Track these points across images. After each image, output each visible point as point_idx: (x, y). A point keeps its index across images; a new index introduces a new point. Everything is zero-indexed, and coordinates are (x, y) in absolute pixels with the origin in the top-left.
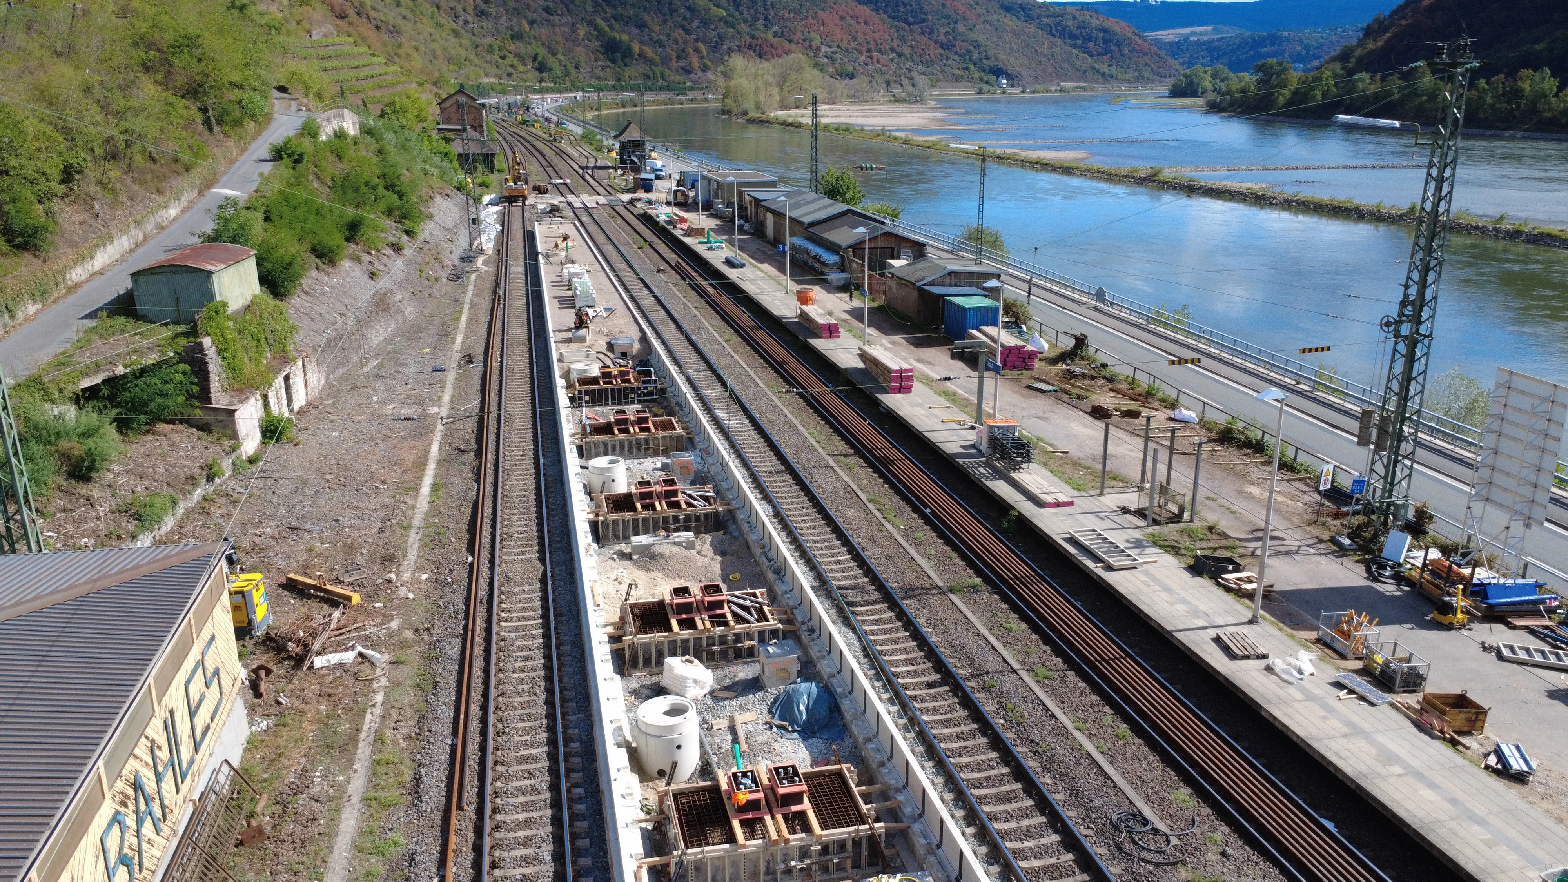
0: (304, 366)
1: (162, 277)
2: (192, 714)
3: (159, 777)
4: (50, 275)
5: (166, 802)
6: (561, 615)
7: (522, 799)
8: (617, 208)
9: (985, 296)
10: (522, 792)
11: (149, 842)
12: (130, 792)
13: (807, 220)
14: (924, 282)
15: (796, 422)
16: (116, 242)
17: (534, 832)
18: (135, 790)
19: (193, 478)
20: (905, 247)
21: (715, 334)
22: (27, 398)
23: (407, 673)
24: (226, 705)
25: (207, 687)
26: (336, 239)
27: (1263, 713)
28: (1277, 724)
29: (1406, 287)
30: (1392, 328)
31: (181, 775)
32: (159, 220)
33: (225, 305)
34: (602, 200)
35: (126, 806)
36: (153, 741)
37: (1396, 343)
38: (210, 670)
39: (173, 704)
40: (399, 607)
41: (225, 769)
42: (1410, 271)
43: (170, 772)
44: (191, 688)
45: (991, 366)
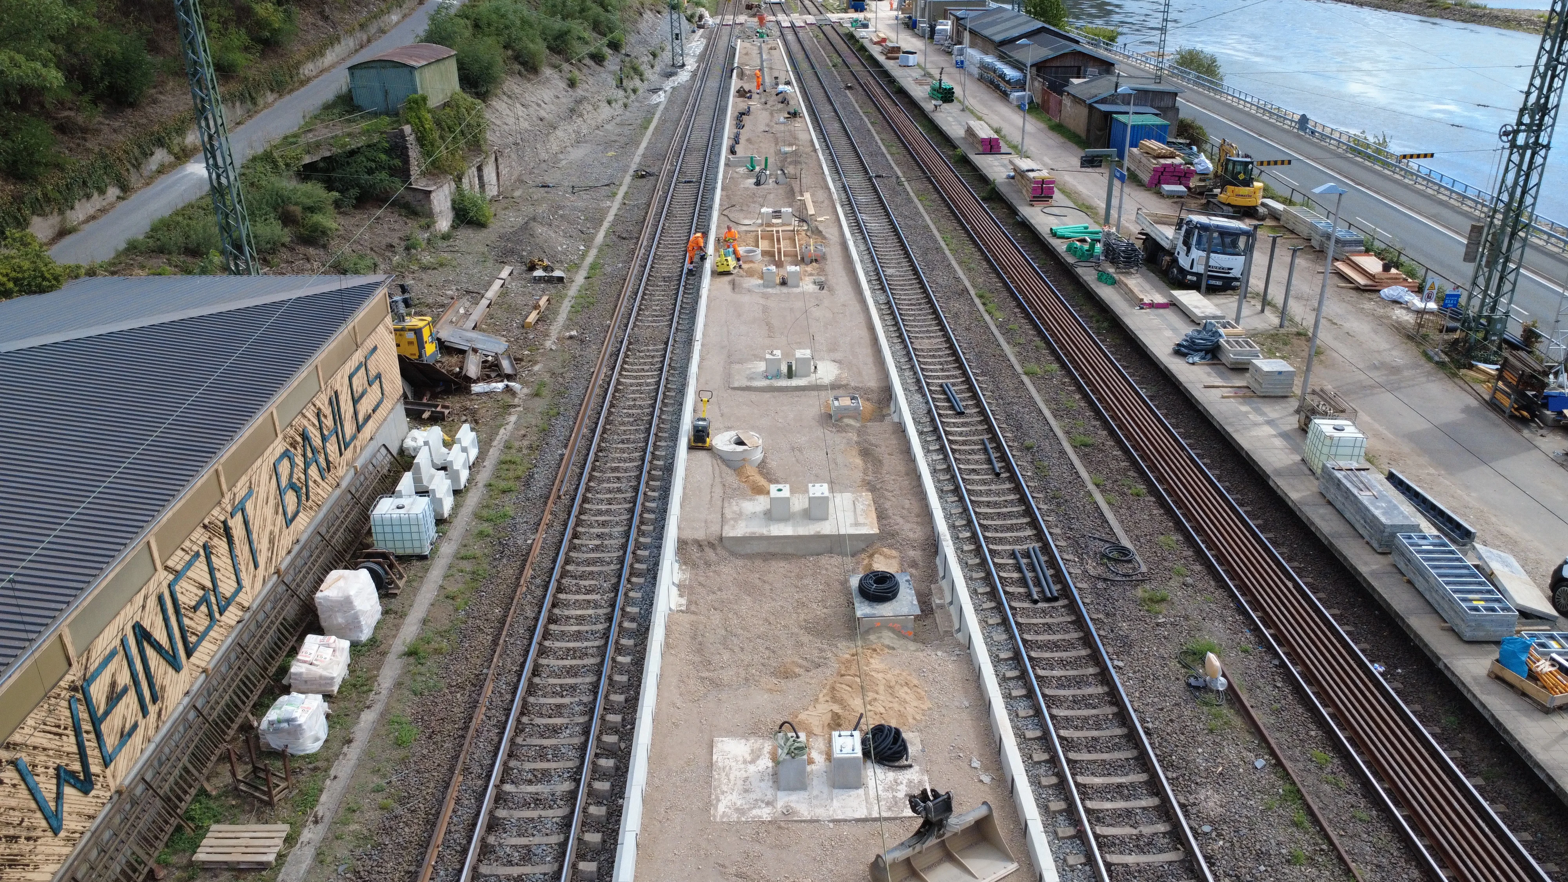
0: (496, 160)
1: (373, 72)
2: (355, 401)
3: (324, 439)
4: (285, 68)
5: (331, 459)
6: (674, 369)
7: (608, 496)
8: (824, 28)
9: (1156, 115)
10: (610, 491)
11: (315, 482)
12: (299, 439)
13: (998, 38)
14: (1096, 99)
15: (932, 227)
16: (343, 43)
17: (612, 518)
18: (303, 440)
19: (392, 246)
20: (1093, 67)
21: (883, 148)
22: (260, 168)
23: (540, 405)
24: (387, 405)
25: (370, 385)
26: (539, 47)
27: (1271, 483)
28: (1279, 491)
29: (1528, 94)
30: (1510, 137)
31: (344, 445)
32: (382, 25)
33: (424, 99)
34: (811, 19)
35: (295, 449)
36: (319, 409)
37: (1511, 154)
38: (373, 372)
39: (337, 387)
40: (543, 355)
41: (383, 451)
42: (1533, 78)
43: (334, 438)
44: (355, 381)
45: (1118, 175)
